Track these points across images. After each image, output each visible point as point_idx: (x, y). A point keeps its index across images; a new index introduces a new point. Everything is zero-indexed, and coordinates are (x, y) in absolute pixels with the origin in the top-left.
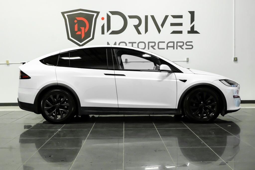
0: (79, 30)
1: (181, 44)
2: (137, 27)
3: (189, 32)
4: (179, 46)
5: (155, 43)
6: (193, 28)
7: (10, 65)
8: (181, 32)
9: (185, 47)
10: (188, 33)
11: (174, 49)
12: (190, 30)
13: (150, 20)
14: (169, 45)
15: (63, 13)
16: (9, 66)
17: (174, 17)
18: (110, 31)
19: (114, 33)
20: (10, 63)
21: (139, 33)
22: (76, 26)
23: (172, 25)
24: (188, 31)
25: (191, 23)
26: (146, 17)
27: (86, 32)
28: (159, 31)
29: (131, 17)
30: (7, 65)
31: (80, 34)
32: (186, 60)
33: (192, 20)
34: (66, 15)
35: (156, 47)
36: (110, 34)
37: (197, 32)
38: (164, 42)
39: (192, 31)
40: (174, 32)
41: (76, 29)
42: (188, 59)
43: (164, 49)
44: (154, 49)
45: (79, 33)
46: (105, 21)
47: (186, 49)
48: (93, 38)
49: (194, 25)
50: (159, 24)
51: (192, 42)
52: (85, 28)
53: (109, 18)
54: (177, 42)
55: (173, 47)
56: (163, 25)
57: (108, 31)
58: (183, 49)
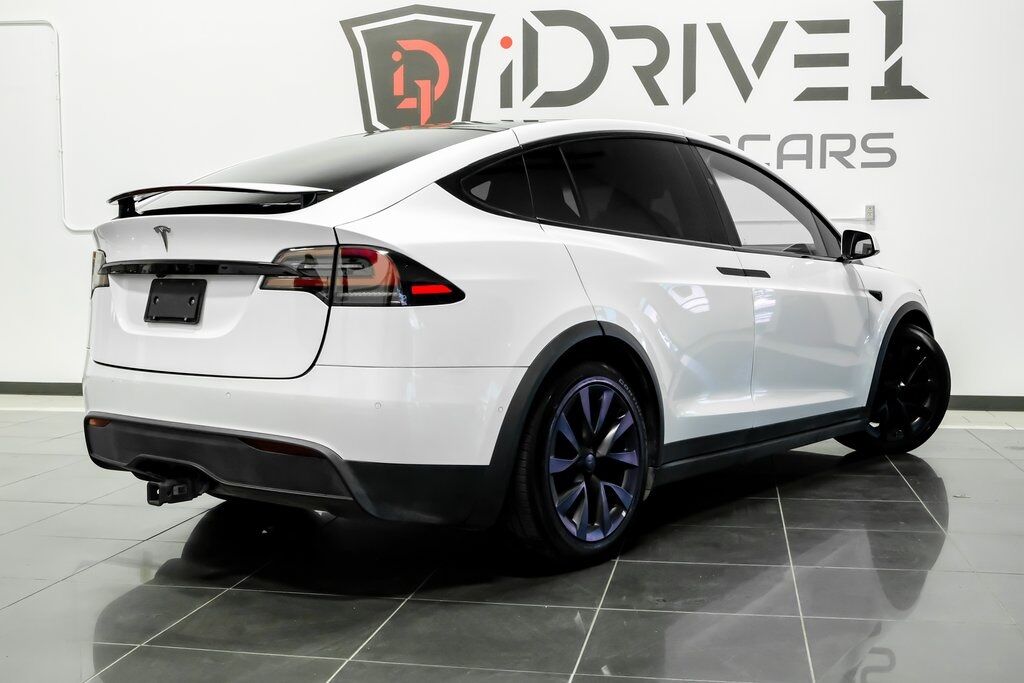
0: (412, 91)
1: (844, 145)
2: (647, 75)
4: (832, 154)
5: (726, 139)
6: (894, 73)
8: (840, 94)
9: (859, 156)
10: (873, 98)
11: (809, 166)
12: (883, 85)
13: (705, 43)
14: (787, 150)
15: (348, 26)
17: (812, 27)
18: (536, 95)
19: (551, 100)
21: (658, 98)
22: (399, 77)
23: (802, 61)
24: (875, 89)
25: (888, 54)
26: (690, 32)
27: (436, 100)
28: (745, 89)
29: (622, 33)
31: (415, 107)
33: (894, 38)
34: (357, 31)
36: (536, 105)
37: (912, 93)
38: (767, 138)
39: (893, 87)
40: (811, 94)
41: (398, 90)
42: (871, 210)
45: (409, 103)
46: (516, 53)
47: (865, 165)
49: (899, 63)
50: (747, 63)
51: (890, 136)
52: (434, 84)
53: (530, 38)
54: (825, 138)
55: (808, 157)
56: (759, 65)
57: (526, 94)
58: (849, 166)
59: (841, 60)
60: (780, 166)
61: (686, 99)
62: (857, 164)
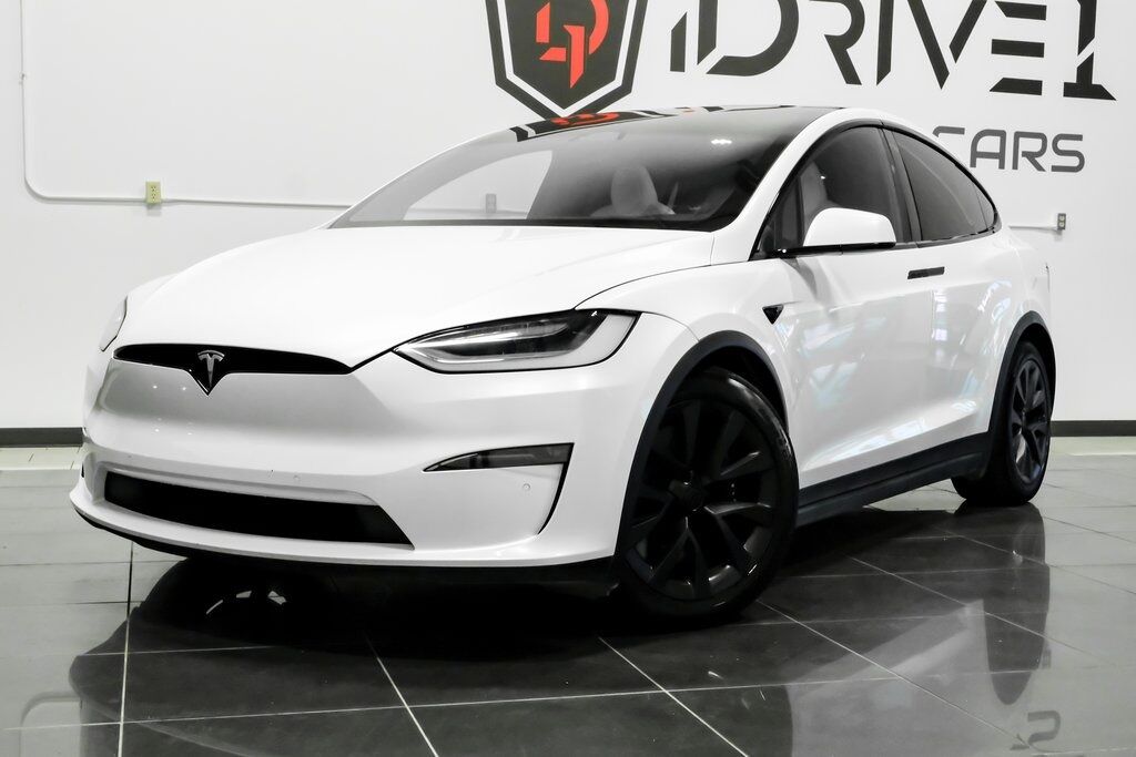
0: (560, 38)
1: (1035, 144)
2: (840, 46)
3: (1070, 90)
4: (1025, 154)
6: (1086, 69)
7: (165, 209)
8: (1033, 87)
9: (1049, 159)
10: (1066, 95)
11: (1002, 166)
12: (1075, 81)
13: (903, 16)
14: (984, 145)
16: (159, 215)
17: (1010, 10)
18: (713, 58)
20: (165, 195)
21: (851, 76)
22: (543, 17)
23: (1000, 47)
24: (1067, 85)
25: (1081, 48)
27: (590, 53)
28: (942, 73)
30: (143, 209)
31: (564, 59)
32: (1054, 224)
33: (1087, 33)
36: (714, 71)
37: (1101, 93)
38: (961, 131)
39: (1084, 86)
40: (1006, 86)
41: (543, 35)
42: (1062, 217)
45: (555, 54)
46: (691, 5)
47: (1055, 169)
48: (626, 89)
49: (1091, 58)
50: (944, 41)
51: (1079, 138)
52: (589, 32)
54: (1018, 135)
55: (1000, 156)
56: (957, 46)
57: (701, 56)
58: (1040, 168)
59: (1036, 50)
60: (973, 164)
61: (880, 79)
62: (1048, 167)
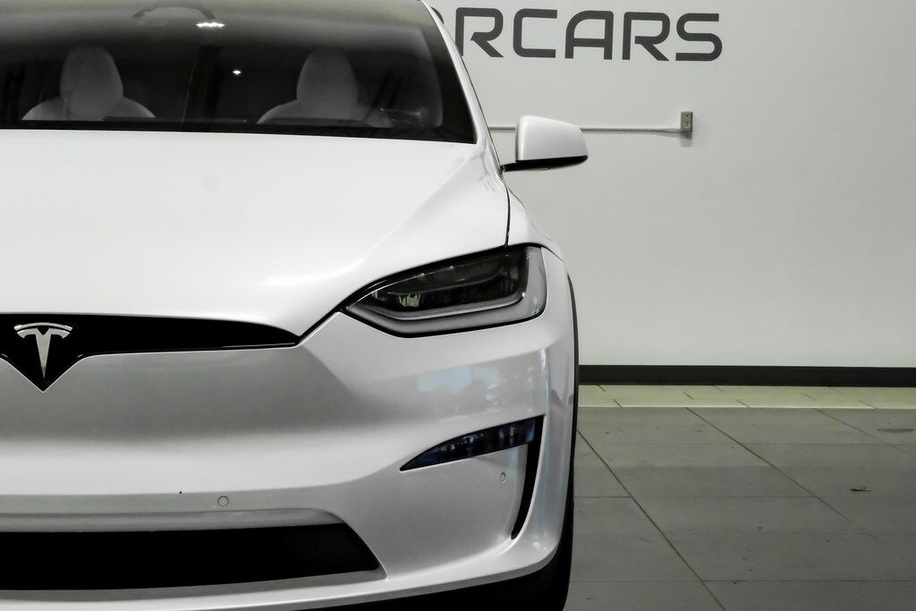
1: (654, 28)
4: (639, 40)
5: (496, 14)
9: (673, 45)
11: (608, 55)
14: (579, 33)
32: (676, 124)
35: (503, 43)
38: (552, 14)
42: (688, 118)
43: (550, 54)
44: (493, 53)
47: (681, 57)
51: (714, 17)
54: (629, 17)
58: (659, 56)
60: (569, 54)
62: (671, 56)
